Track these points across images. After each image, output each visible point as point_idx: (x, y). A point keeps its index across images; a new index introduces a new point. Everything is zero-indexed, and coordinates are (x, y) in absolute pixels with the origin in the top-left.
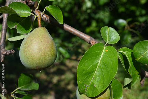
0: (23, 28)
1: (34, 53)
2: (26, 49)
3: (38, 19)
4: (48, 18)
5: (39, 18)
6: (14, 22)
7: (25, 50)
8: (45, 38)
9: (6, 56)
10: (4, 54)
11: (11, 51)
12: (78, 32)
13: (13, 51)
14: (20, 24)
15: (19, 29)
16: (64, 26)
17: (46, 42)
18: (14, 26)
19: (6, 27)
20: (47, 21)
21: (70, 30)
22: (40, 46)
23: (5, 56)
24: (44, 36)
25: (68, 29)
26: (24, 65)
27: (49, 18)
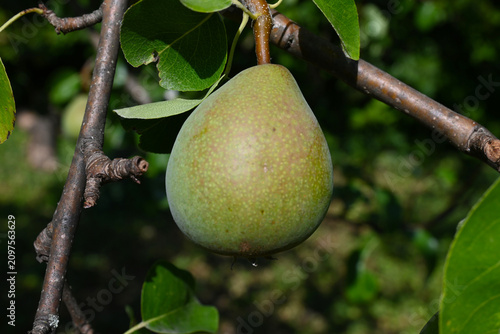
0: (187, 66)
1: (236, 179)
2: (202, 160)
3: (258, 29)
4: (292, 32)
5: (261, 24)
6: (152, 39)
7: (195, 164)
8: (288, 112)
9: (105, 182)
10: (100, 176)
11: (130, 165)
12: (422, 99)
13: (143, 163)
14: (175, 47)
15: (168, 68)
16: (360, 69)
17: (294, 131)
18: (147, 56)
19: (111, 59)
20: (289, 46)
21: (384, 89)
22: (267, 147)
23: (101, 184)
24: (286, 104)
25: (376, 85)
26: (184, 231)
27: (297, 33)
